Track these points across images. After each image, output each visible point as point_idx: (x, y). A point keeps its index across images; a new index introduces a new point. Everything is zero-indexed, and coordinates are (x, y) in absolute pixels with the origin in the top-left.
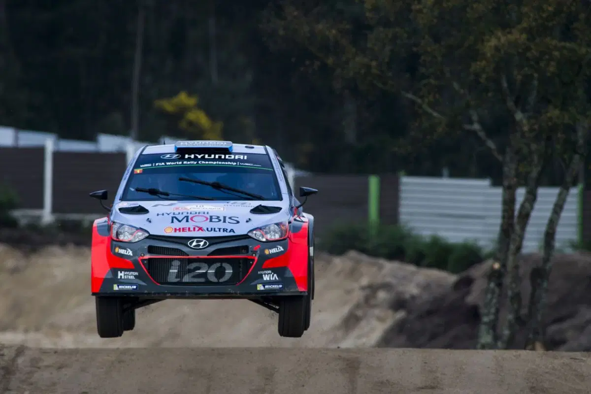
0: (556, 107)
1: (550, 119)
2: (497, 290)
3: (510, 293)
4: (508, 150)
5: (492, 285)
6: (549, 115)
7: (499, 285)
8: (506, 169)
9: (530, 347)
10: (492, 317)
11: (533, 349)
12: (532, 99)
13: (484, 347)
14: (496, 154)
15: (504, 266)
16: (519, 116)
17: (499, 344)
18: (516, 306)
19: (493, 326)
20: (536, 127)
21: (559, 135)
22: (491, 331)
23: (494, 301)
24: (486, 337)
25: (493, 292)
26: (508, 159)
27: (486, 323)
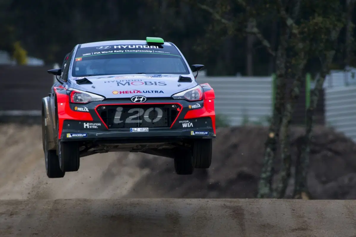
0: (319, 15)
1: (316, 24)
2: (272, 154)
3: (283, 156)
4: (280, 47)
5: (269, 150)
6: (315, 21)
7: (274, 150)
8: (278, 62)
9: (297, 196)
10: (268, 174)
11: (300, 198)
12: (297, 9)
13: (262, 197)
14: (270, 51)
15: (277, 135)
16: (290, 22)
17: (275, 194)
18: (287, 166)
19: (269, 181)
20: (306, 30)
21: (323, 36)
22: (268, 185)
23: (270, 161)
24: (264, 190)
25: (269, 155)
26: (279, 53)
27: (263, 179)
